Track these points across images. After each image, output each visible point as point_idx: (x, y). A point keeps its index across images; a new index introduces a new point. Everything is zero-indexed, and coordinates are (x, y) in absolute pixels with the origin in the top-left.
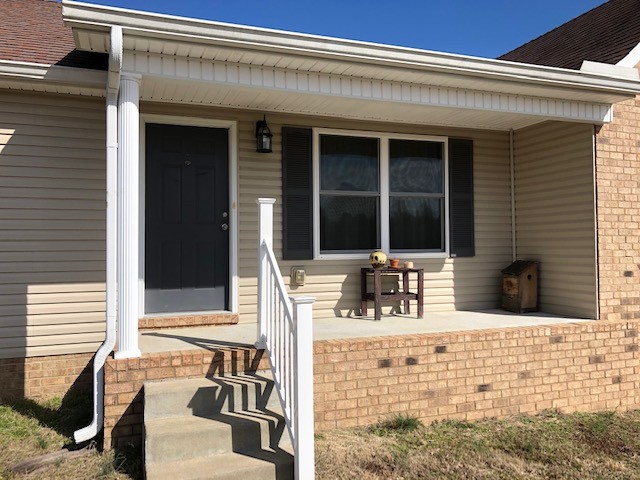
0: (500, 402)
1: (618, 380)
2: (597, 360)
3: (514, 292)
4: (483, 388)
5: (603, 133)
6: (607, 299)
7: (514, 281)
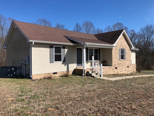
0: (107, 73)
1: (114, 71)
2: (113, 70)
3: (104, 64)
4: (106, 72)
5: (113, 49)
6: (113, 64)
7: (104, 63)
